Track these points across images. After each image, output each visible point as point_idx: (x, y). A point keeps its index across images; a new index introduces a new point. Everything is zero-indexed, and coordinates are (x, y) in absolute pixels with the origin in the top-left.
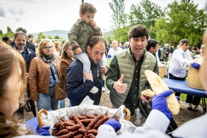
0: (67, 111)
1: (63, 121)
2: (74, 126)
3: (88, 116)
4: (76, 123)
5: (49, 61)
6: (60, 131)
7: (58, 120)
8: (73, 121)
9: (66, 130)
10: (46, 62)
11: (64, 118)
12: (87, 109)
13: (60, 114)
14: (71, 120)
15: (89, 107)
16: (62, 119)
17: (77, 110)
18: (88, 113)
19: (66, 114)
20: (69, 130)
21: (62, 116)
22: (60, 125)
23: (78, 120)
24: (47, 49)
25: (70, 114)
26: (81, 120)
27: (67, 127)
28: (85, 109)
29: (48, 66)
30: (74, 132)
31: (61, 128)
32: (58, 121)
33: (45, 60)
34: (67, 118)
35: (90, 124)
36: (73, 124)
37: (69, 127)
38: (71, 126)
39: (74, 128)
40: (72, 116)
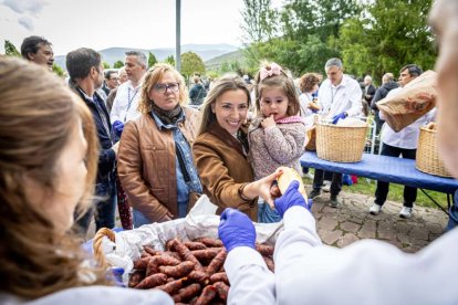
0: (158, 230)
1: (152, 255)
2: (179, 266)
3: (208, 240)
4: (183, 258)
5: (170, 126)
6: (148, 279)
7: (141, 251)
8: (175, 254)
9: (160, 274)
10: (163, 130)
11: (153, 247)
12: (205, 224)
13: (143, 238)
14: (169, 252)
15: (209, 220)
16: (148, 250)
17: (181, 228)
18: (206, 235)
19: (156, 237)
20: (169, 275)
21: (148, 241)
22: (146, 263)
23: (186, 251)
24: (162, 92)
25: (165, 238)
26: (194, 252)
27: (162, 267)
28: (200, 225)
29: (169, 140)
30: (180, 281)
31: (148, 271)
32: (140, 255)
33: (161, 124)
34: (158, 247)
35: (214, 260)
36: (176, 260)
37: (168, 269)
38: (172, 265)
39: (179, 271)
40: (171, 243)
